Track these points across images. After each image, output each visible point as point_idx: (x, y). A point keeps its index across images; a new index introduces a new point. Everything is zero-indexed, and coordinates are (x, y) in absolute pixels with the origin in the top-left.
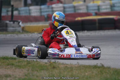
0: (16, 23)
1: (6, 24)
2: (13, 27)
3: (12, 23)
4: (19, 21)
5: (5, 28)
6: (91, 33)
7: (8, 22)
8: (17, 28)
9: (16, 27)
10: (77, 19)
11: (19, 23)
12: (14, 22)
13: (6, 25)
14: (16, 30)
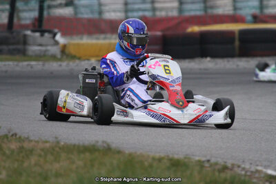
0: (46, 34)
1: (25, 36)
2: (41, 45)
3: (38, 34)
4: (56, 30)
5: (20, 47)
6: (216, 64)
7: (28, 32)
8: (49, 48)
9: (47, 45)
10: (190, 30)
11: (55, 35)
12: (42, 32)
13: (25, 41)
14: (46, 51)
